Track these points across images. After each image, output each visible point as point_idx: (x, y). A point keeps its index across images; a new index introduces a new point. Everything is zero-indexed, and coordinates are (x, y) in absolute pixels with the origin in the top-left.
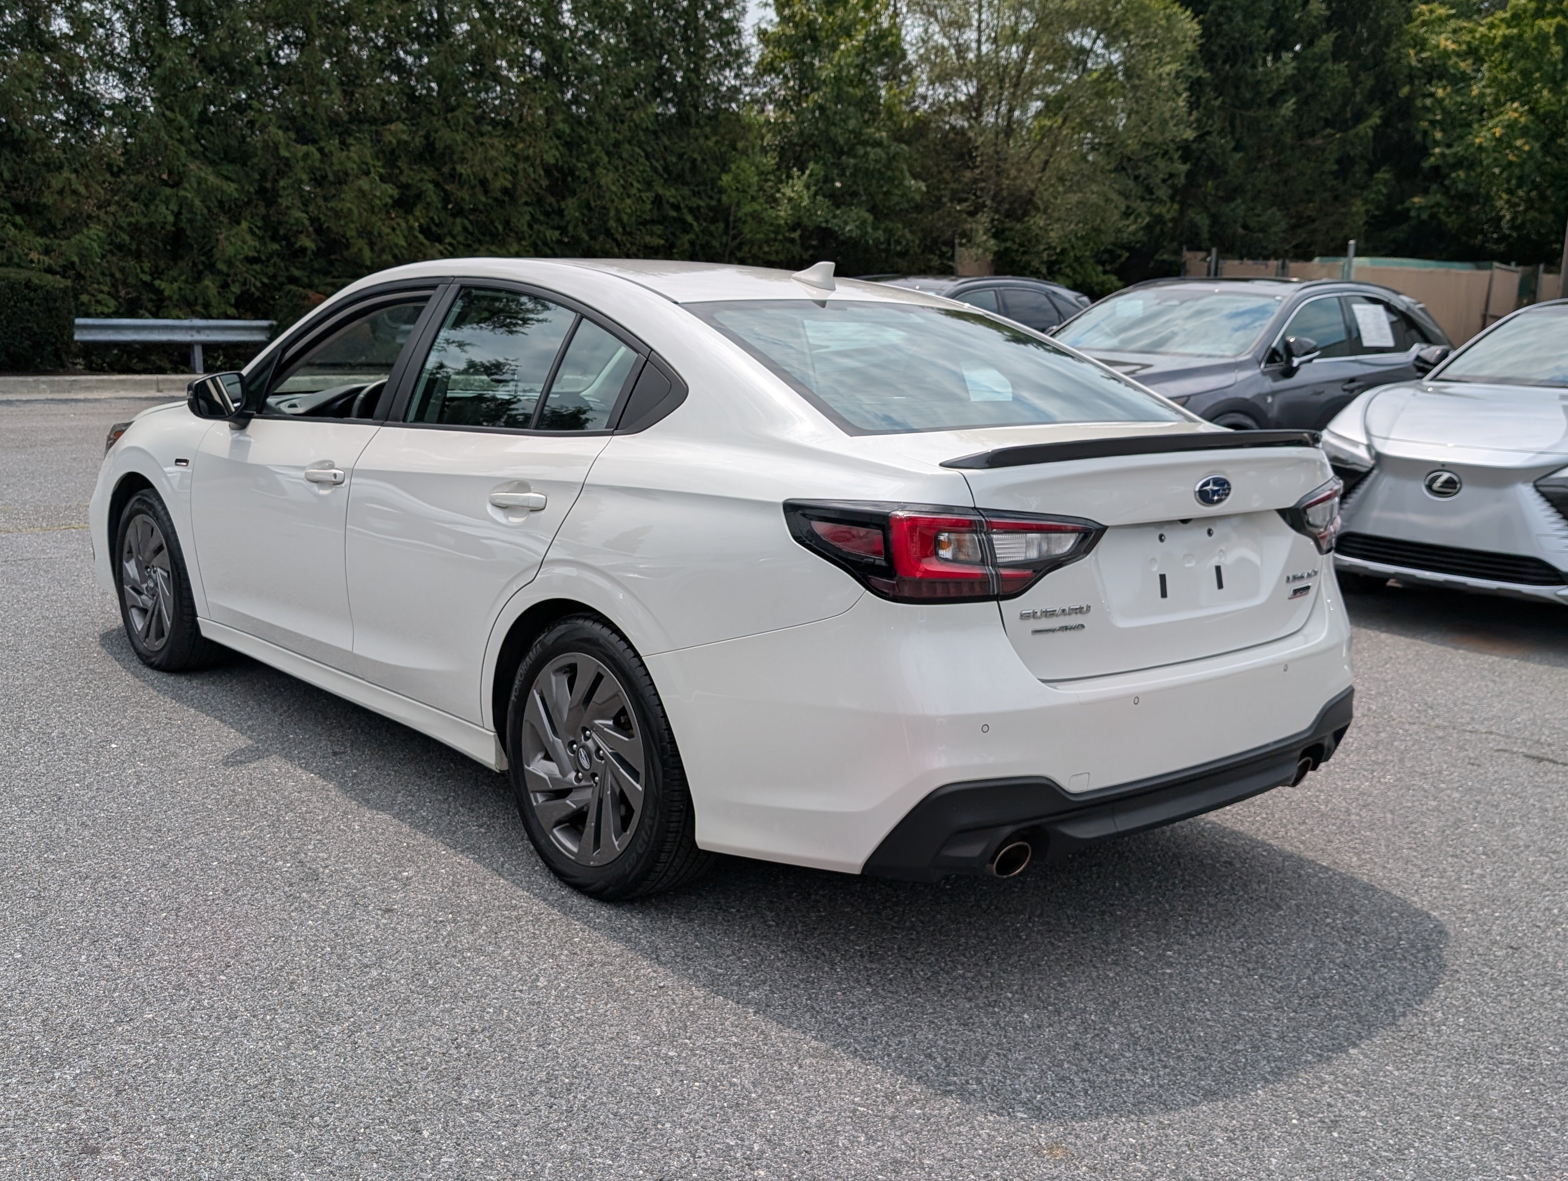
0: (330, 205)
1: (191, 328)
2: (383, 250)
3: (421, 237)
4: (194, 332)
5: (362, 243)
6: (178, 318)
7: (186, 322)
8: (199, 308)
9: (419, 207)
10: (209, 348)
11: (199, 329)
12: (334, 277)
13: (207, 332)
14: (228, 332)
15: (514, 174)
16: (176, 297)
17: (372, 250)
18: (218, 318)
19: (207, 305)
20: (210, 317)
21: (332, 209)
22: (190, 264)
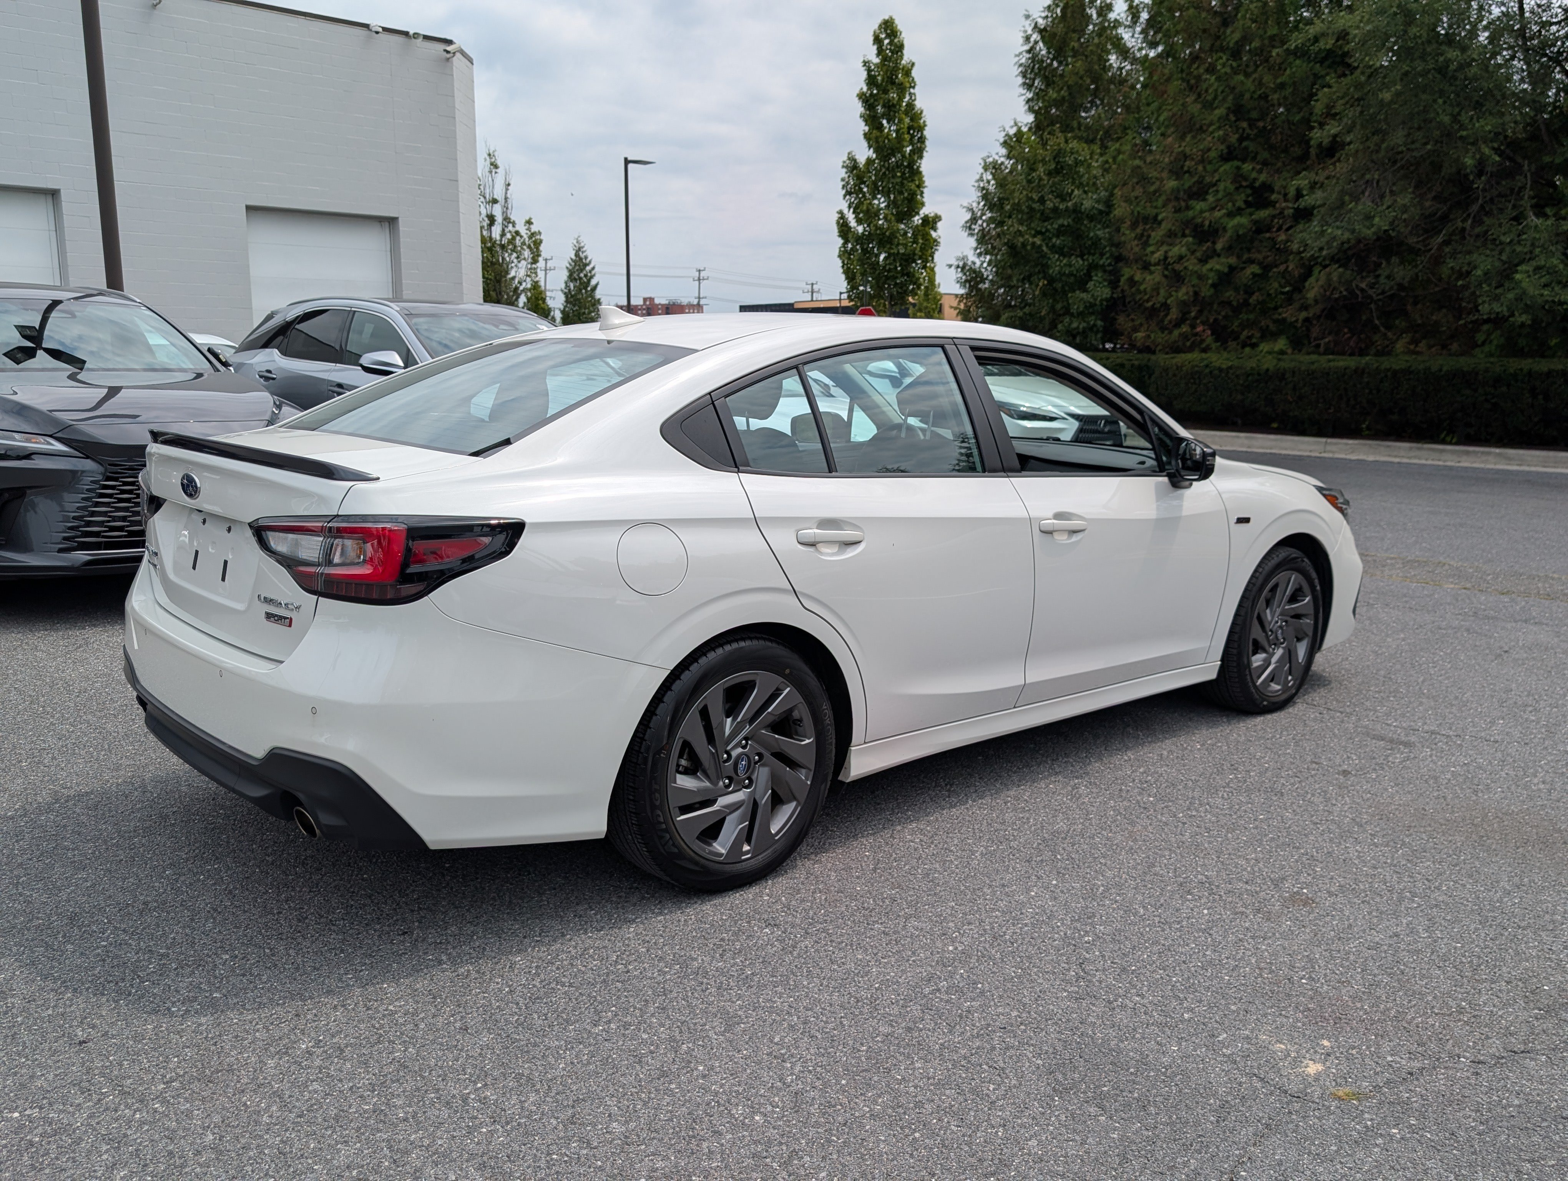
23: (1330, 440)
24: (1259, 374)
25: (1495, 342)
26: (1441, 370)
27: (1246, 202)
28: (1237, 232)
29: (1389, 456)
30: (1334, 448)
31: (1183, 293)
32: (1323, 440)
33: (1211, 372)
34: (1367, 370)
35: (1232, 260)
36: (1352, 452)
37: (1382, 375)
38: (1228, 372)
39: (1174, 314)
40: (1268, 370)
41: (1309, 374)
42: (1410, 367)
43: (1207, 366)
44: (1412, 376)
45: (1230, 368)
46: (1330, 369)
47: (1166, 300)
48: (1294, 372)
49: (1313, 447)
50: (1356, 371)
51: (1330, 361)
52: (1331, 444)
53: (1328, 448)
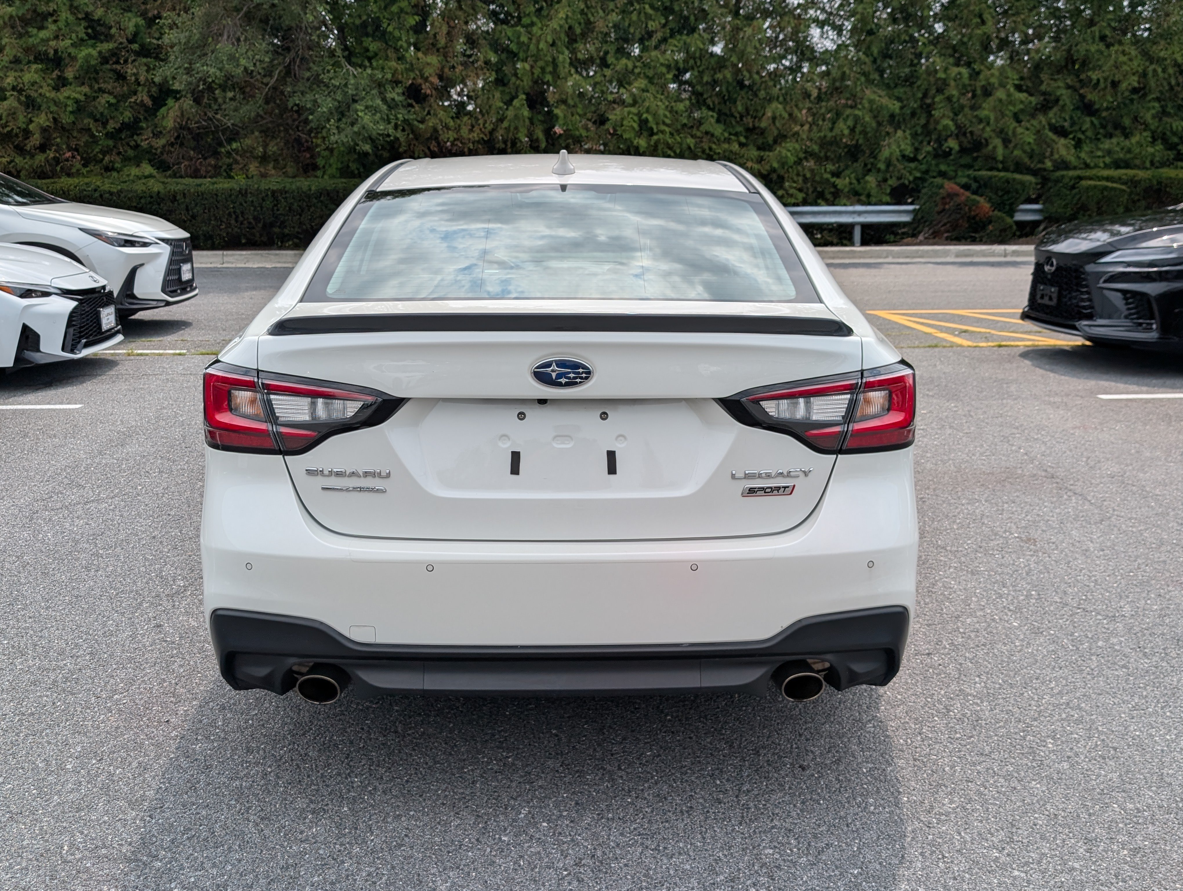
0: (975, 113)
1: (854, 212)
2: (1015, 147)
3: (1050, 134)
4: (855, 216)
5: (997, 142)
6: (845, 205)
7: (850, 208)
8: (863, 198)
9: (1055, 109)
10: (865, 227)
11: (860, 213)
12: (975, 170)
13: (866, 215)
14: (882, 215)
15: (1144, 75)
16: (846, 190)
17: (1006, 147)
18: (875, 204)
19: (869, 196)
20: (869, 204)
21: (976, 116)
22: (863, 165)
23: (225, 252)
24: (151, 197)
25: (334, 166)
26: (310, 190)
27: (87, 34)
28: (87, 61)
29: (279, 262)
30: (231, 259)
31: (42, 119)
32: (220, 252)
33: (101, 196)
34: (249, 191)
35: (86, 89)
36: (248, 261)
37: (264, 195)
38: (119, 196)
39: (36, 139)
40: (159, 192)
41: (198, 196)
42: (285, 187)
43: (95, 190)
44: (287, 195)
45: (121, 191)
46: (217, 191)
47: (28, 125)
48: (184, 194)
49: (212, 260)
50: (240, 192)
51: (214, 184)
52: (227, 255)
53: (225, 259)
